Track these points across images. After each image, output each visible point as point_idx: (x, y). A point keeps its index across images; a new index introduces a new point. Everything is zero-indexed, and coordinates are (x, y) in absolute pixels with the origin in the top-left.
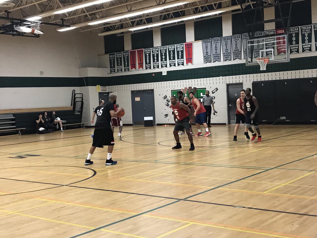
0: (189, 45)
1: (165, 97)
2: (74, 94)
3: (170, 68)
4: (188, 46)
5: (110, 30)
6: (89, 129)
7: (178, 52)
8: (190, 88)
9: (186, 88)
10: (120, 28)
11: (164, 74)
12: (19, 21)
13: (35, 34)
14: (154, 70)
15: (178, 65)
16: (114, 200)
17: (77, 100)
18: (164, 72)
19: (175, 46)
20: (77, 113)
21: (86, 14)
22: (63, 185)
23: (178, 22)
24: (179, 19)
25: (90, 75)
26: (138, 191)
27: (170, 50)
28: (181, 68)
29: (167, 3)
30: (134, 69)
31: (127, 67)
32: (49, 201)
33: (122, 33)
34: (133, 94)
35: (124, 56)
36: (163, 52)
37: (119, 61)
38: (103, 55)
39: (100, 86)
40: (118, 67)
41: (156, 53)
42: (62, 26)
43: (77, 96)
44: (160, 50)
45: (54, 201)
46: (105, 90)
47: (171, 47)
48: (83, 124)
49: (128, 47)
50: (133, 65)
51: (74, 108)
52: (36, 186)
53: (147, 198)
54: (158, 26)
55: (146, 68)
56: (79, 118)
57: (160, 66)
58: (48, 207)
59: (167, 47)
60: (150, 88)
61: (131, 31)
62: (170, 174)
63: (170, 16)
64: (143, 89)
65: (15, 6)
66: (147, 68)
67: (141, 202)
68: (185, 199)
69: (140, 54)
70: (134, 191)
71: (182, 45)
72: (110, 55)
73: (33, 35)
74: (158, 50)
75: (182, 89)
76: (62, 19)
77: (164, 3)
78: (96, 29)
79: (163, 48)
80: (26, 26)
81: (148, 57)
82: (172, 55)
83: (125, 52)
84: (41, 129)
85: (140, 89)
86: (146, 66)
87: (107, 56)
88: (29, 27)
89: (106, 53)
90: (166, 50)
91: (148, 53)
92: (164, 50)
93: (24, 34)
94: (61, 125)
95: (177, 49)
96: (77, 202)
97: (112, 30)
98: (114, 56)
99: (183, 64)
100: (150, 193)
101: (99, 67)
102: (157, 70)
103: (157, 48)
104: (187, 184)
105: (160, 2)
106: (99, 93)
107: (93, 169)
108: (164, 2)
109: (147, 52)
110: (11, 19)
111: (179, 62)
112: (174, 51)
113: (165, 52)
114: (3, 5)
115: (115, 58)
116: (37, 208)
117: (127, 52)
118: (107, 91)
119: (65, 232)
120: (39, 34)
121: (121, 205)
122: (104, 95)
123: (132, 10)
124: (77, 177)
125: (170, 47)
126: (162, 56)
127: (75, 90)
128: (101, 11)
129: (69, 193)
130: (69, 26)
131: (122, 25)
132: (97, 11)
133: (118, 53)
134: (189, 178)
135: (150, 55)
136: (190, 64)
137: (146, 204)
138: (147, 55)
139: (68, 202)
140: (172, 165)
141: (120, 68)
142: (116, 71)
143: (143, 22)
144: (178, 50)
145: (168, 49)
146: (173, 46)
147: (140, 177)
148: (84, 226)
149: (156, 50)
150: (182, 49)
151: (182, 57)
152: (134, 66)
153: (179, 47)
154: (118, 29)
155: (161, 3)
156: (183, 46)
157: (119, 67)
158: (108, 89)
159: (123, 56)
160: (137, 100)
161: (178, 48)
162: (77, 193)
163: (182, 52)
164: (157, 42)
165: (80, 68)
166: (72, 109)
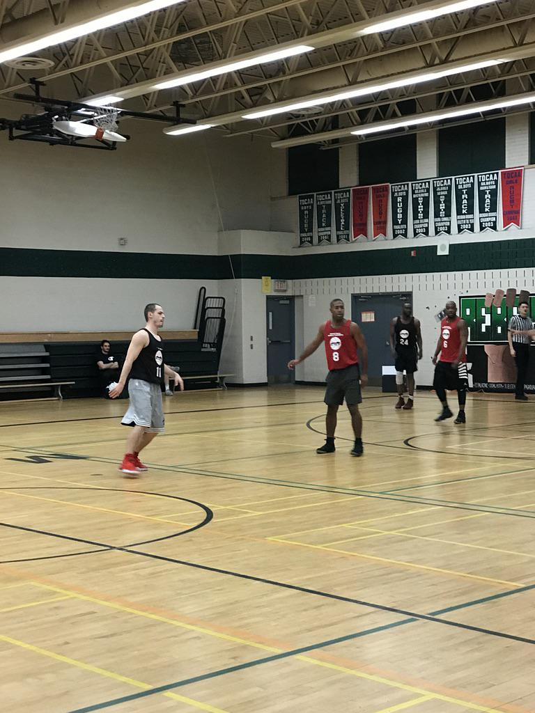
0: (513, 175)
1: (441, 314)
2: (202, 299)
3: (459, 235)
4: (509, 180)
5: (305, 133)
6: (236, 393)
7: (482, 194)
8: (512, 291)
9: (500, 292)
10: (330, 127)
11: (443, 251)
12: (66, 107)
13: (104, 141)
14: (415, 239)
15: (482, 228)
16: (231, 604)
17: (209, 313)
18: (443, 247)
19: (473, 177)
20: (207, 348)
21: (239, 89)
22: (112, 548)
23: (485, 113)
24: (486, 105)
25: (245, 250)
26: (309, 579)
27: (460, 187)
28: (489, 236)
29: (453, 61)
30: (361, 237)
31: (345, 232)
32: (62, 591)
33: (336, 141)
34: (356, 301)
35: (338, 202)
36: (442, 193)
37: (324, 216)
38: (282, 198)
39: (272, 279)
40: (320, 230)
41: (422, 195)
42: (178, 121)
43: (209, 303)
44: (435, 189)
45: (72, 594)
46: (285, 291)
47: (463, 181)
48: (222, 378)
49: (349, 177)
50: (361, 224)
51: (201, 334)
52: (42, 545)
53: (327, 604)
54: (430, 123)
55: (395, 236)
56: (213, 361)
57: (432, 231)
58: (50, 609)
59: (453, 180)
60: (403, 290)
61: (360, 136)
62: (410, 534)
63: (464, 96)
64: (384, 291)
65: (55, 67)
66: (398, 235)
67: (304, 613)
68: (432, 617)
69: (380, 196)
70: (295, 579)
71: (493, 174)
72: (301, 198)
73: (98, 144)
74: (427, 186)
75: (490, 295)
76: (176, 104)
77: (446, 62)
78: (267, 130)
79: (443, 183)
80: (85, 120)
81: (400, 206)
82: (465, 201)
83: (340, 192)
85: (376, 291)
86: (394, 230)
87: (294, 201)
88: (91, 123)
89: (292, 193)
90: (450, 187)
91: (400, 194)
92: (444, 188)
93: (78, 142)
94: (167, 379)
95: (479, 185)
96: (131, 600)
97: (308, 134)
98: (312, 202)
99: (494, 228)
100: (337, 589)
101: (270, 230)
102: (422, 242)
103: (425, 183)
104: (450, 569)
105: (433, 59)
106: (268, 297)
107: (207, 505)
108: (444, 58)
109: (398, 192)
110: (44, 100)
111: (483, 220)
112: (470, 192)
113: (446, 193)
114: (24, 65)
115: (312, 207)
116: (21, 612)
117: (346, 192)
118: (289, 293)
119: (66, 693)
120: (114, 142)
121: (246, 621)
122: (281, 302)
123: (359, 80)
124: (157, 526)
125: (461, 181)
126: (437, 203)
127: (205, 288)
128: (279, 83)
129: (123, 571)
130: (193, 123)
131: (334, 118)
132: (266, 83)
133: (321, 194)
134: (462, 551)
135: (405, 199)
136: (513, 226)
137: (316, 624)
138: (400, 199)
139: (106, 600)
140: (422, 508)
141: (325, 233)
142: (315, 240)
143: (390, 111)
144: (481, 188)
145: (457, 186)
146: (469, 177)
147: (325, 540)
148: (123, 679)
149: (423, 187)
150: (494, 187)
151: (493, 208)
152: (361, 229)
153: (486, 181)
154: (324, 130)
155: (437, 61)
156: (495, 178)
157: (322, 229)
158: (291, 287)
159: (336, 200)
160: (368, 320)
161: (482, 184)
162: (142, 572)
163: (494, 193)
164: (427, 165)
165: (220, 231)
166: (196, 337)
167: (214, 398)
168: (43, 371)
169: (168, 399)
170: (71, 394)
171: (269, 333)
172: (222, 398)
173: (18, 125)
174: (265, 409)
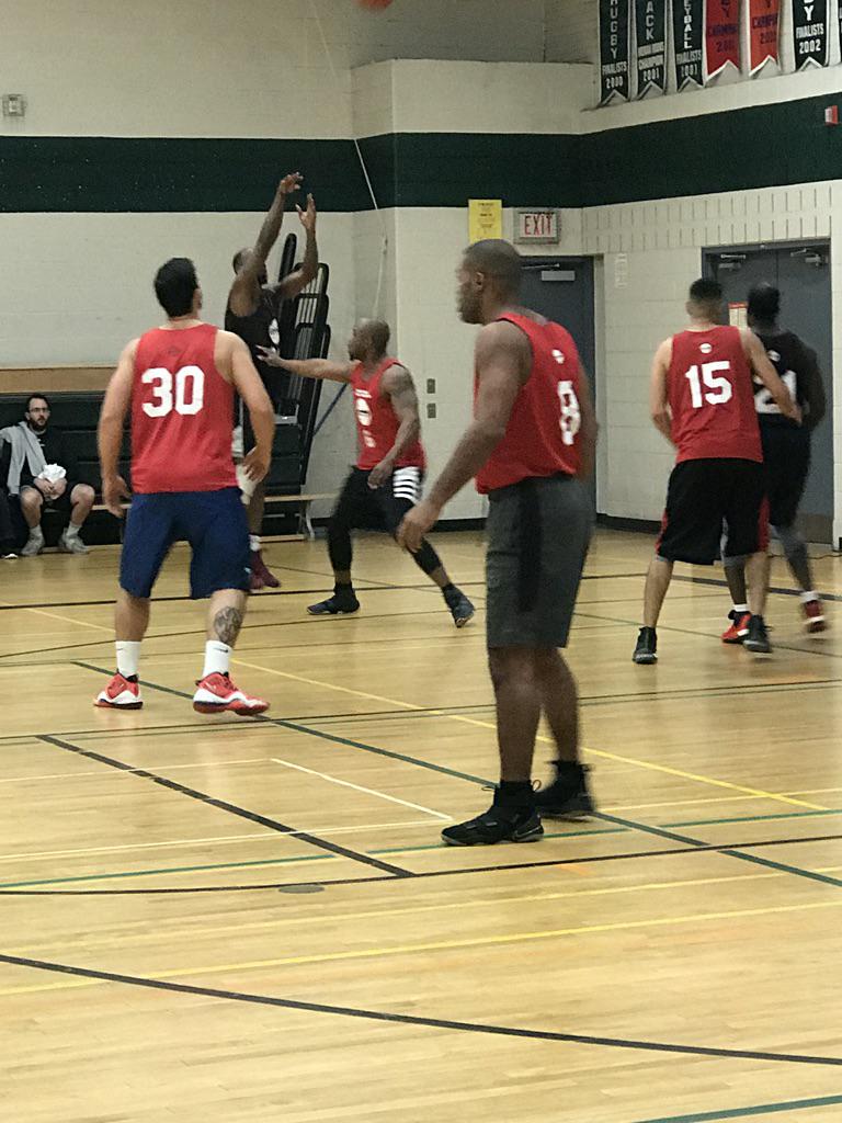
30: (726, 68)
31: (694, 56)
37: (650, 7)
39: (504, 206)
40: (641, 51)
50: (724, 30)
66: (806, 56)
85: (752, 239)
86: (797, 42)
118: (571, 248)
141: (651, 62)
142: (634, 84)
152: (725, 49)
157: (647, 50)
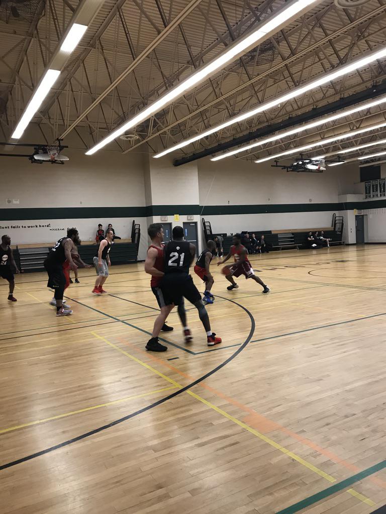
2: (334, 217)
17: (337, 222)
20: (337, 233)
25: (348, 201)
31: (383, 193)
35: (381, 183)
37: (375, 188)
38: (358, 183)
39: (357, 210)
40: (373, 193)
43: (337, 218)
46: (360, 213)
48: (344, 242)
51: (335, 228)
56: (340, 237)
72: (366, 183)
80: (312, 164)
83: (381, 180)
84: (314, 245)
87: (363, 184)
88: (315, 165)
89: (362, 181)
94: (328, 243)
106: (356, 216)
115: (370, 185)
117: (383, 180)
118: (362, 214)
120: (322, 170)
122: (360, 217)
127: (335, 214)
133: (374, 181)
142: (372, 196)
157: (375, 193)
158: (363, 212)
159: (379, 183)
165: (339, 195)
166: (333, 229)
167: (340, 248)
168: (292, 241)
169: (329, 249)
170: (301, 248)
171: (356, 227)
172: (344, 248)
173: (290, 167)
174: (356, 252)
